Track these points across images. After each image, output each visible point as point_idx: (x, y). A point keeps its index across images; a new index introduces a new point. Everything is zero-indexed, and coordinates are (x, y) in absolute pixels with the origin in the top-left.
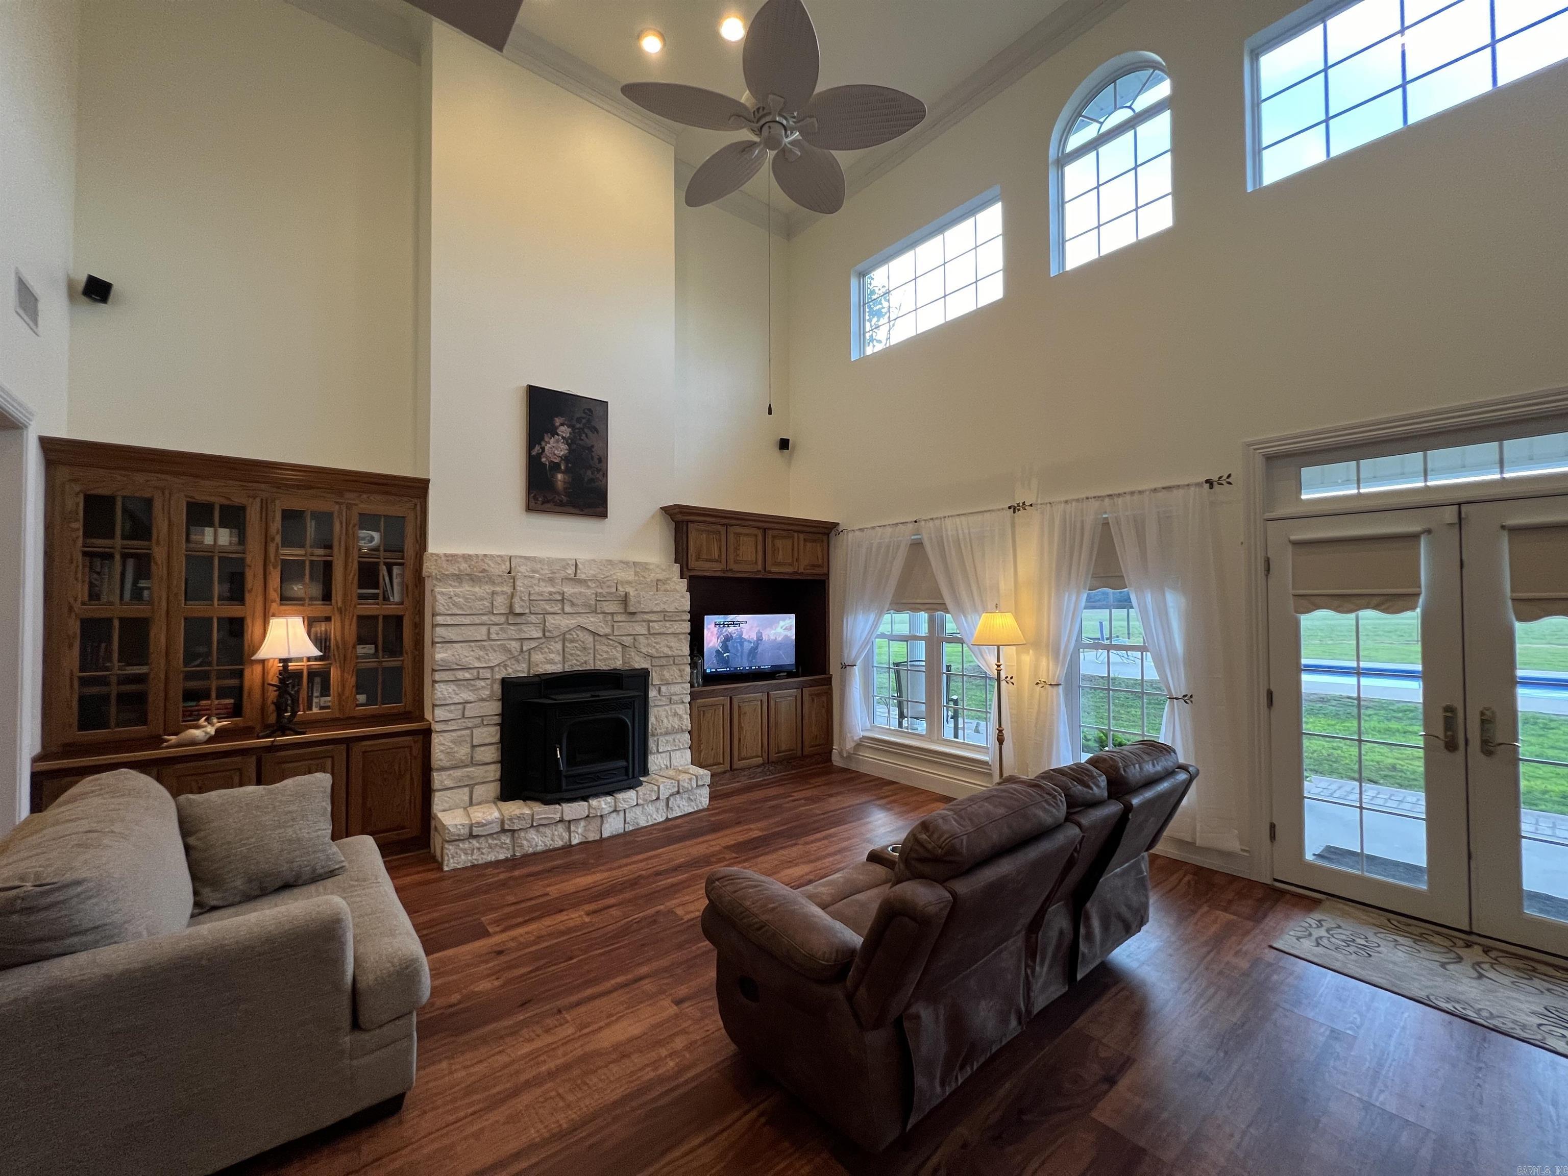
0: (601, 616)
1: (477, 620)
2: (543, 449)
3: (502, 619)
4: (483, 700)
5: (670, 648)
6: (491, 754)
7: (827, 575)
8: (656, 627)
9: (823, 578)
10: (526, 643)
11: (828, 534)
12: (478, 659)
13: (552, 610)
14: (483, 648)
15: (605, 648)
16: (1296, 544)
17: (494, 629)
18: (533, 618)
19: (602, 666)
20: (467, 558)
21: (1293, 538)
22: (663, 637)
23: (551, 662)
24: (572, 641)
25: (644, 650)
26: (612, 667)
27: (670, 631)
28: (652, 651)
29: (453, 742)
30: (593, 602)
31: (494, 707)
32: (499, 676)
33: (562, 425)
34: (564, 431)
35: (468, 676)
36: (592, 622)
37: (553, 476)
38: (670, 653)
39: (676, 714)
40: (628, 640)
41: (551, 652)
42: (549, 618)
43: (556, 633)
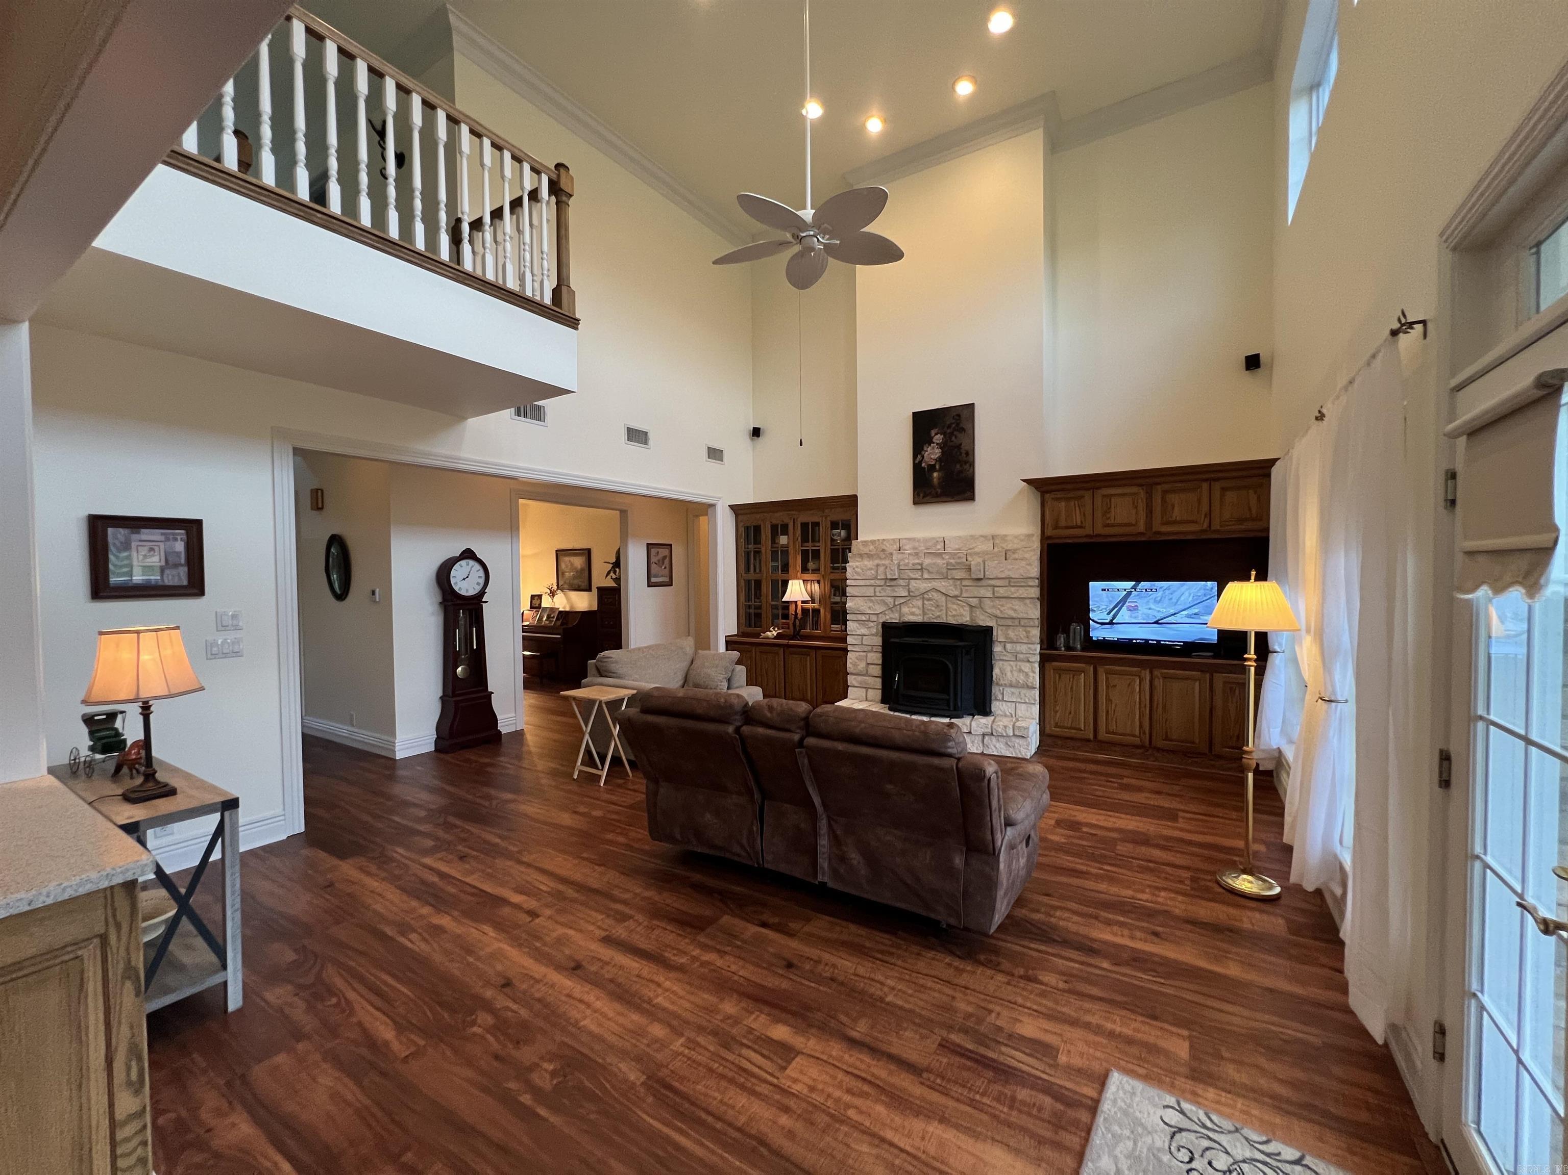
0: (951, 581)
1: (868, 582)
3: (882, 583)
4: (873, 635)
5: (1015, 610)
6: (877, 670)
7: (1267, 530)
10: (898, 599)
12: (870, 608)
13: (914, 576)
14: (871, 601)
15: (955, 607)
17: (878, 589)
18: (902, 582)
19: (952, 621)
23: (913, 614)
24: (929, 600)
25: (989, 611)
26: (960, 622)
27: (1015, 595)
29: (857, 658)
30: (945, 571)
31: (878, 641)
32: (881, 621)
35: (864, 618)
36: (942, 585)
38: (1014, 615)
39: (1020, 670)
40: (974, 602)
41: (914, 607)
42: (913, 582)
43: (917, 593)
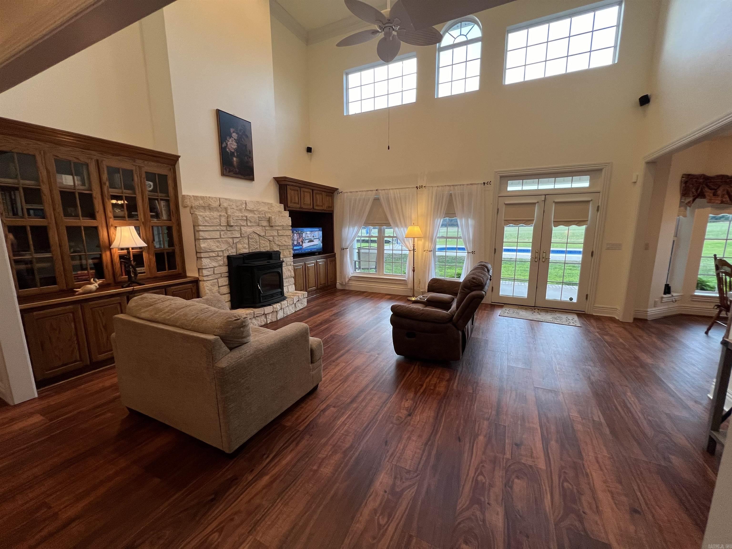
0: (260, 227)
1: (215, 228)
2: (227, 144)
3: (224, 228)
4: (220, 266)
5: (286, 241)
6: (226, 290)
7: (333, 211)
8: (281, 232)
9: (331, 212)
10: (234, 239)
11: (333, 193)
12: (217, 247)
13: (243, 224)
14: (218, 242)
15: (263, 242)
16: (506, 204)
17: (222, 233)
18: (236, 228)
19: (263, 250)
20: (202, 198)
21: (506, 203)
22: (283, 237)
23: (245, 248)
24: (252, 239)
25: (277, 243)
26: (267, 250)
27: (285, 234)
28: (280, 243)
29: (211, 285)
30: (258, 221)
31: (225, 269)
32: (226, 255)
33: (234, 132)
34: (235, 135)
35: (214, 255)
36: (258, 230)
37: (233, 159)
38: (286, 244)
39: (289, 270)
40: (271, 238)
41: (244, 244)
42: (242, 228)
43: (245, 235)
